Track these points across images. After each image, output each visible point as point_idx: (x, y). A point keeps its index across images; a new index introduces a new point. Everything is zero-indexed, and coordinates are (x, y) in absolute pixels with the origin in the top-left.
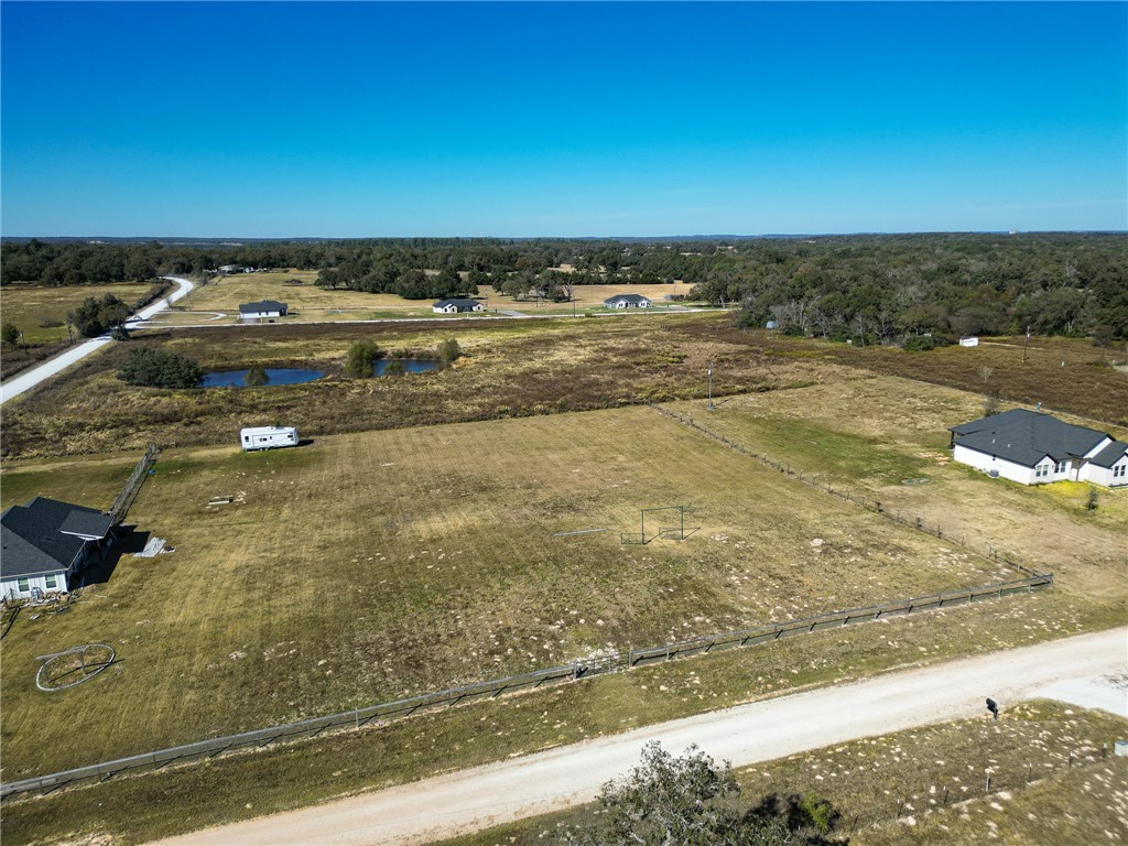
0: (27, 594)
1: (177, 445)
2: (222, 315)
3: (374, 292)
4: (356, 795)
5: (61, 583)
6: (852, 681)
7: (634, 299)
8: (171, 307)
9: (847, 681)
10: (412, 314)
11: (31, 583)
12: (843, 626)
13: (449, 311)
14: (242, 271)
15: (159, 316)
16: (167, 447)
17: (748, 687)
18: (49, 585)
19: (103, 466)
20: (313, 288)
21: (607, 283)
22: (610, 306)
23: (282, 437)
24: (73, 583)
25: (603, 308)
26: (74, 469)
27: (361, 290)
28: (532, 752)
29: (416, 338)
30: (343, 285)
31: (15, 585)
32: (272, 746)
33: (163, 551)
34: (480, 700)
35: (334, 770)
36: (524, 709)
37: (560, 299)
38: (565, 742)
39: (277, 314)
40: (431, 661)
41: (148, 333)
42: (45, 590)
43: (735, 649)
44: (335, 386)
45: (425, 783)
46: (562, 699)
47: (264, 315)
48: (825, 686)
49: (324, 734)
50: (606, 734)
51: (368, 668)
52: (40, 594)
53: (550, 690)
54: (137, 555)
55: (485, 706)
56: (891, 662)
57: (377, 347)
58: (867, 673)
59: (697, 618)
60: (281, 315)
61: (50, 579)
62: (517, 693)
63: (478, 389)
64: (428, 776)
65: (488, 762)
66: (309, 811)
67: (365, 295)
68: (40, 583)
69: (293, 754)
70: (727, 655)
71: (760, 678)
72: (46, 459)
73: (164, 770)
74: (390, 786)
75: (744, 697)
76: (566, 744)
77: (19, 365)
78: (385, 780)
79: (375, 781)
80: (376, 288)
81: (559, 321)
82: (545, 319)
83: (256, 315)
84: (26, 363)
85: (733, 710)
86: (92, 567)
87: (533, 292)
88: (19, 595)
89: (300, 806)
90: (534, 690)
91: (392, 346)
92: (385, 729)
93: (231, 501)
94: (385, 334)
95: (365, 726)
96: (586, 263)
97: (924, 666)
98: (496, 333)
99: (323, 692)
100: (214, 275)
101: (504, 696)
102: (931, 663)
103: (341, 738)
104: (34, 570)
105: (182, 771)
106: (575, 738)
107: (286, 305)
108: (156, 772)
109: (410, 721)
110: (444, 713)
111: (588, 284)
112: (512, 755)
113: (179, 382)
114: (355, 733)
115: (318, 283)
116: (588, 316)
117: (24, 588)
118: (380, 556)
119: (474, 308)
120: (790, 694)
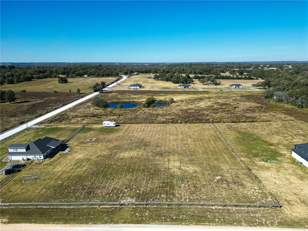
0: (36, 159)
1: (91, 123)
2: (127, 87)
3: (167, 81)
4: (53, 224)
5: (42, 157)
6: (188, 225)
7: (238, 86)
8: (117, 84)
9: (186, 224)
10: (172, 88)
11: (37, 156)
12: (200, 207)
13: (182, 88)
14: (139, 74)
15: (114, 87)
16: (89, 124)
17: (158, 220)
18: (40, 157)
19: (74, 127)
20: (153, 79)
21: (236, 79)
22: (230, 87)
23: (112, 124)
24: (45, 157)
25: (229, 88)
26: (69, 127)
27: (164, 80)
28: (95, 224)
29: (167, 96)
30: (160, 79)
31: (33, 156)
32: (48, 207)
33: (68, 152)
34: (95, 206)
35: (54, 216)
36: (102, 211)
38: (103, 223)
39: (139, 87)
40: (94, 193)
41: (108, 91)
42: (39, 158)
43: (165, 207)
44: (137, 110)
45: (67, 225)
46: (113, 210)
47: (136, 87)
48: (179, 224)
49: (59, 207)
50: (114, 223)
51: (80, 192)
52: (38, 159)
53: (112, 208)
54: (62, 152)
55: (95, 208)
56: (204, 221)
57: (154, 99)
58: (194, 223)
59: (163, 196)
60: (140, 87)
61: (40, 156)
62: (104, 207)
63: (170, 114)
64: (69, 224)
65: (83, 224)
66: (43, 225)
67: (165, 82)
68: (38, 157)
69: (50, 210)
70: (161, 208)
71: (163, 217)
72: (65, 124)
73: (26, 207)
74: (60, 224)
75: (155, 222)
76: (103, 224)
77: (77, 99)
78: (60, 222)
79: (59, 221)
80: (167, 80)
81: (211, 92)
82: (207, 91)
83: (134, 87)
84: (78, 98)
85: (149, 225)
86: (51, 155)
87: (209, 82)
88: (34, 159)
89: (41, 223)
90: (108, 207)
91: (158, 98)
92: (71, 209)
93: (91, 140)
94: (161, 94)
95: (68, 207)
96: (233, 72)
97: (213, 225)
98: (190, 95)
99: (67, 196)
100: (132, 75)
101: (101, 207)
102: (215, 225)
103: (61, 209)
104: (37, 154)
105: (29, 209)
106: (106, 223)
107: (141, 85)
108: (25, 207)
109: (77, 208)
110: (85, 208)
111: (230, 79)
112: (90, 223)
113: (103, 106)
114: (65, 208)
115: (154, 78)
116: (221, 90)
117: (35, 157)
118: (107, 161)
119: (189, 87)
120: (167, 224)
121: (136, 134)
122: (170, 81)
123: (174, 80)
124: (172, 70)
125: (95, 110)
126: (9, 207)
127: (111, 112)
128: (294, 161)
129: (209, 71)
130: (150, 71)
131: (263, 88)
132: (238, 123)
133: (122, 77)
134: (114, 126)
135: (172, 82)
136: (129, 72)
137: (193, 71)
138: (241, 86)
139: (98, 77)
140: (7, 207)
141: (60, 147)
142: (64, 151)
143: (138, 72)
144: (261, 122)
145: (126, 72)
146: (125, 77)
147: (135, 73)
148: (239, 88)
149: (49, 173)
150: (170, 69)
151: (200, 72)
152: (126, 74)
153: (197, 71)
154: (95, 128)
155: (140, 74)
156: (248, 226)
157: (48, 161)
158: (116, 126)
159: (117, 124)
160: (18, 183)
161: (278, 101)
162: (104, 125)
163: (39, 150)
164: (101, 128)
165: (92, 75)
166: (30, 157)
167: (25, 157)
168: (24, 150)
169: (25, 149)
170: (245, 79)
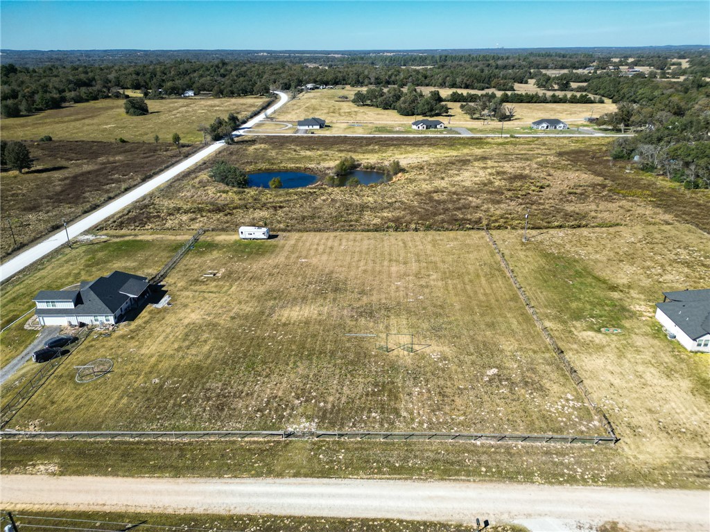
0: (98, 323)
2: (290, 125)
3: (385, 108)
4: (151, 477)
5: (112, 320)
6: (424, 480)
7: (554, 123)
9: (421, 479)
10: (397, 129)
11: (99, 318)
12: (450, 440)
13: (421, 128)
15: (258, 125)
17: (363, 468)
18: (107, 320)
19: (175, 240)
20: (351, 104)
21: (550, 102)
23: (260, 233)
24: (119, 320)
25: (531, 128)
26: (162, 241)
28: (236, 477)
29: (386, 152)
30: (368, 102)
31: (93, 318)
32: (137, 439)
33: (166, 305)
34: (235, 438)
35: (151, 461)
36: (249, 450)
37: (505, 118)
38: (253, 476)
39: (318, 127)
40: (229, 408)
42: (106, 322)
43: (378, 440)
44: (315, 192)
45: (181, 480)
46: (271, 448)
47: (311, 127)
48: (406, 479)
49: (160, 439)
50: (274, 477)
51: (201, 405)
52: (102, 323)
53: (269, 442)
54: (155, 305)
55: (234, 442)
56: (457, 473)
57: (354, 161)
58: (437, 477)
59: (373, 414)
60: (320, 128)
61: (107, 318)
62: (252, 439)
63: (391, 204)
64: (184, 477)
65: (212, 477)
66: (130, 480)
67: (380, 111)
68: (102, 319)
69: (142, 446)
70: (369, 443)
71: (375, 464)
72: (154, 231)
73: (92, 440)
74: (166, 477)
75: (358, 474)
76: (252, 477)
78: (166, 473)
79: (162, 472)
80: (387, 106)
81: (489, 140)
82: (481, 138)
83: (306, 128)
85: (346, 481)
86: (129, 313)
87: (486, 112)
88: (95, 323)
89: (127, 476)
90: (261, 439)
91: (368, 159)
92: (184, 444)
93: (214, 275)
94: (371, 147)
95: (178, 439)
96: (544, 83)
97: (474, 481)
98: (439, 151)
99: (174, 414)
100: (301, 91)
101: (246, 439)
103: (165, 443)
104: (101, 313)
105: (98, 443)
106: (258, 475)
107: (324, 121)
108: (89, 440)
109: (197, 442)
110: (214, 442)
111: (535, 102)
112: (225, 476)
113: (235, 184)
114: (172, 442)
115: (354, 101)
116: (512, 137)
117: (96, 320)
118: (253, 330)
119: (438, 126)
120: (383, 479)
121: (314, 261)
122: (394, 109)
123: (403, 106)
124: (397, 78)
125: (219, 194)
126: (57, 439)
127: (255, 200)
128: (658, 331)
129: (487, 80)
130: (344, 80)
131: (613, 130)
132: (545, 231)
133: (276, 97)
134: (265, 237)
135: (399, 112)
136: (293, 84)
137: (448, 78)
138: (562, 125)
139: (220, 98)
140: (52, 439)
141: (148, 293)
142: (157, 302)
143: (315, 82)
144: (597, 227)
145: (286, 84)
146: (284, 97)
147: (309, 86)
148: (555, 128)
149: (129, 359)
150: (392, 74)
151: (466, 84)
152: (286, 87)
153: (458, 80)
154: (221, 241)
155: (321, 87)
156: (546, 482)
157: (124, 328)
158: (271, 237)
159: (271, 233)
160: (66, 383)
161: (642, 169)
162: (242, 236)
163: (104, 306)
164: (236, 242)
165: (204, 90)
166: (87, 320)
167: (74, 320)
168: (71, 306)
169: (72, 304)
170: (572, 102)
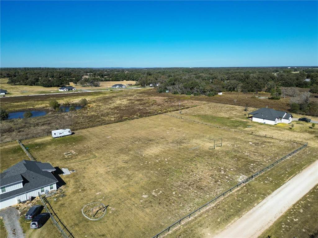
0: (44, 193)
1: (25, 139)
5: (55, 187)
10: (52, 92)
13: (65, 90)
16: (22, 140)
17: (283, 178)
22: (114, 87)
23: (66, 132)
28: (258, 203)
30: (18, 83)
31: (40, 190)
32: (192, 218)
33: (71, 172)
34: (229, 194)
36: (242, 193)
37: (96, 86)
38: (263, 199)
40: (203, 187)
42: (50, 190)
43: (269, 170)
49: (202, 211)
52: (48, 192)
53: (242, 188)
54: (64, 174)
55: (232, 195)
56: (301, 167)
58: (300, 170)
60: (5, 94)
61: (51, 186)
62: (235, 190)
65: (252, 208)
68: (48, 188)
73: (171, 232)
75: (285, 180)
78: (234, 218)
82: (99, 92)
88: (41, 194)
90: (238, 188)
91: (62, 102)
92: (216, 206)
93: (72, 154)
97: (307, 166)
99: (186, 201)
104: (46, 184)
109: (219, 203)
110: (225, 199)
112: (255, 205)
114: (209, 209)
117: (42, 191)
119: (73, 89)
128: (259, 123)
135: (43, 86)
142: (62, 172)
148: (122, 87)
157: (67, 189)
159: (73, 132)
163: (47, 177)
164: (52, 140)
166: (35, 193)
167: (24, 197)
168: (20, 186)
169: (22, 184)
